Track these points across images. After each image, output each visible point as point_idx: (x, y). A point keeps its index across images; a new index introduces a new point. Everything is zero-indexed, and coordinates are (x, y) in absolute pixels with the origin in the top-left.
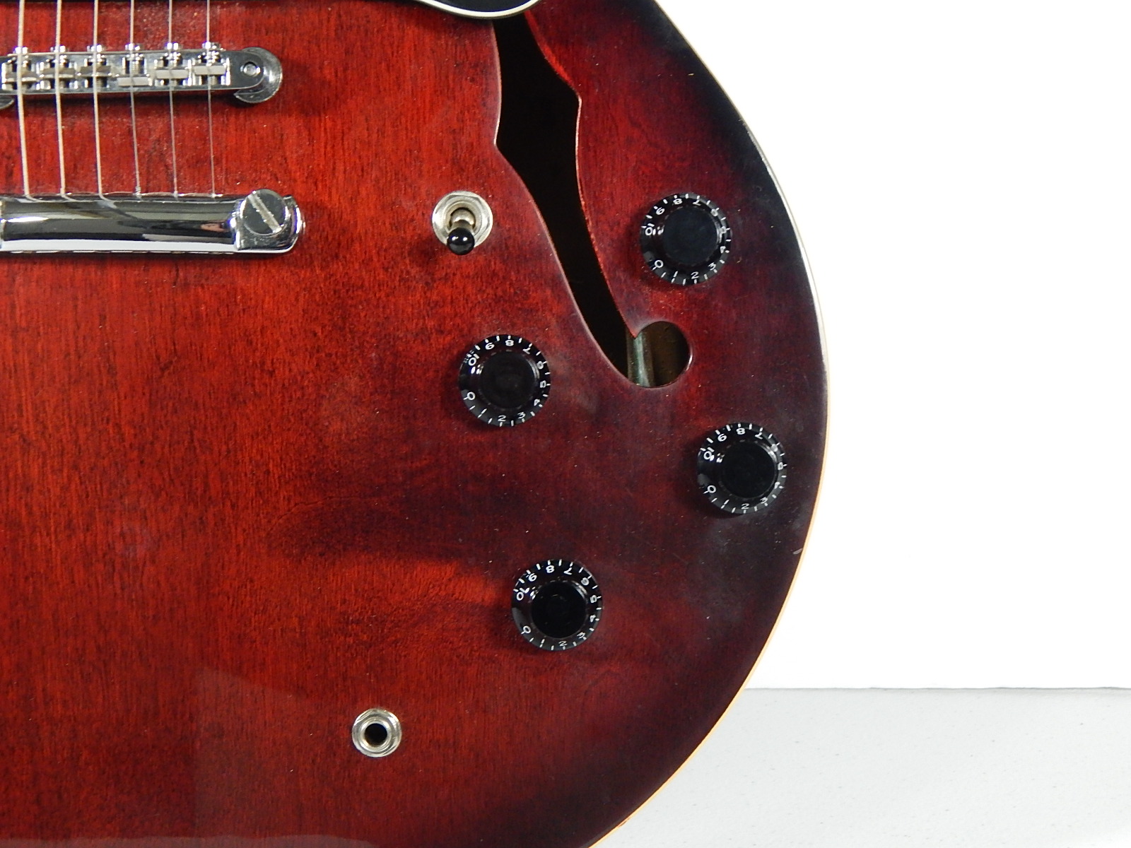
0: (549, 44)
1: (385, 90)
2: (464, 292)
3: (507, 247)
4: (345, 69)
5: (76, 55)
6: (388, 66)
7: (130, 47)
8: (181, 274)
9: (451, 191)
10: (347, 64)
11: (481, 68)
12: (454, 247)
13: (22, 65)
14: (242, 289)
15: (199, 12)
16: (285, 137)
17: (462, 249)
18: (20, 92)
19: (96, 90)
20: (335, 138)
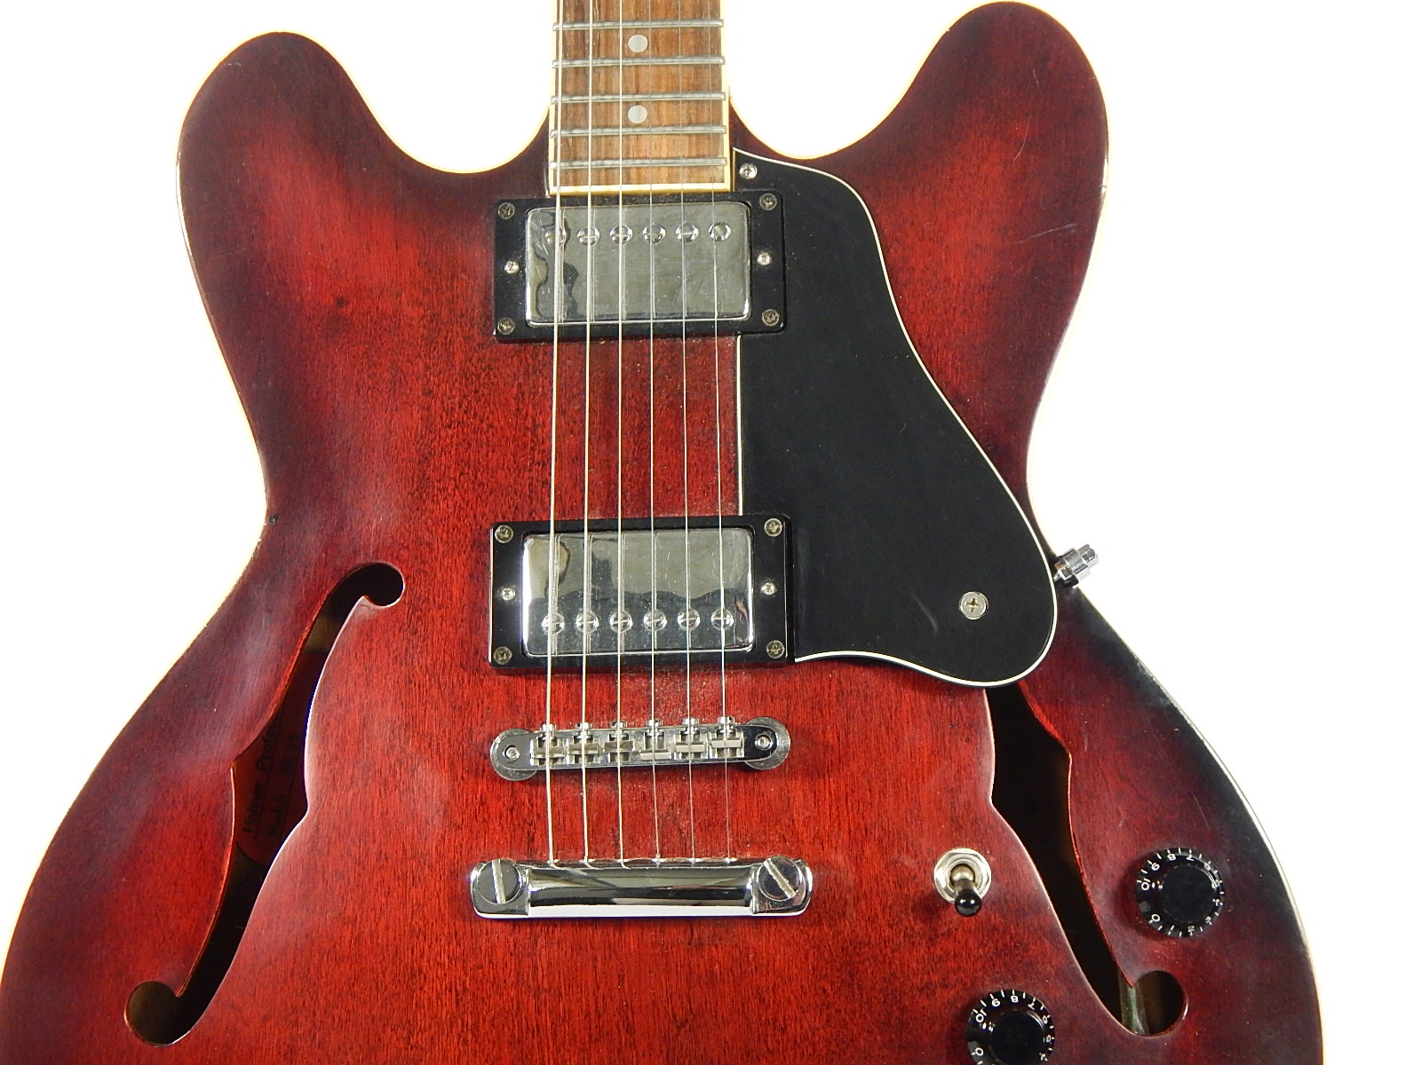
0: (1040, 704)
1: (885, 752)
2: (966, 946)
3: (1006, 902)
4: (846, 735)
5: (598, 732)
6: (887, 728)
7: (651, 723)
8: (696, 935)
9: (951, 849)
10: (848, 728)
11: (974, 727)
12: (960, 908)
13: (548, 739)
14: (754, 948)
15: (708, 682)
16: (792, 800)
17: (970, 911)
18: (548, 767)
19: (619, 763)
20: (838, 799)
